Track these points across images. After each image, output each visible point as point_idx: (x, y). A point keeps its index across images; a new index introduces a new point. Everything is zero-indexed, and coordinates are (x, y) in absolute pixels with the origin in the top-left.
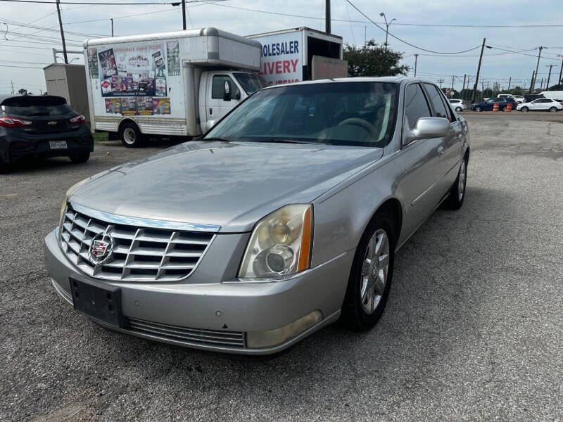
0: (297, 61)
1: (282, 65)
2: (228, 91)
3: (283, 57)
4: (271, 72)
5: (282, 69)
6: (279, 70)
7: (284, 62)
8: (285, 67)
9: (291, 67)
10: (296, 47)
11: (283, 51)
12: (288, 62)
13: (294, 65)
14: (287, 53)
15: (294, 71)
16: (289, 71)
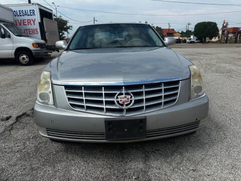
0: (35, 20)
1: (26, 21)
2: (3, 33)
3: (26, 17)
4: (20, 25)
5: (27, 23)
6: (25, 23)
7: (28, 20)
8: (28, 22)
9: (32, 22)
10: (34, 13)
11: (26, 14)
12: (30, 20)
13: (34, 22)
14: (29, 15)
15: (34, 24)
16: (31, 24)
